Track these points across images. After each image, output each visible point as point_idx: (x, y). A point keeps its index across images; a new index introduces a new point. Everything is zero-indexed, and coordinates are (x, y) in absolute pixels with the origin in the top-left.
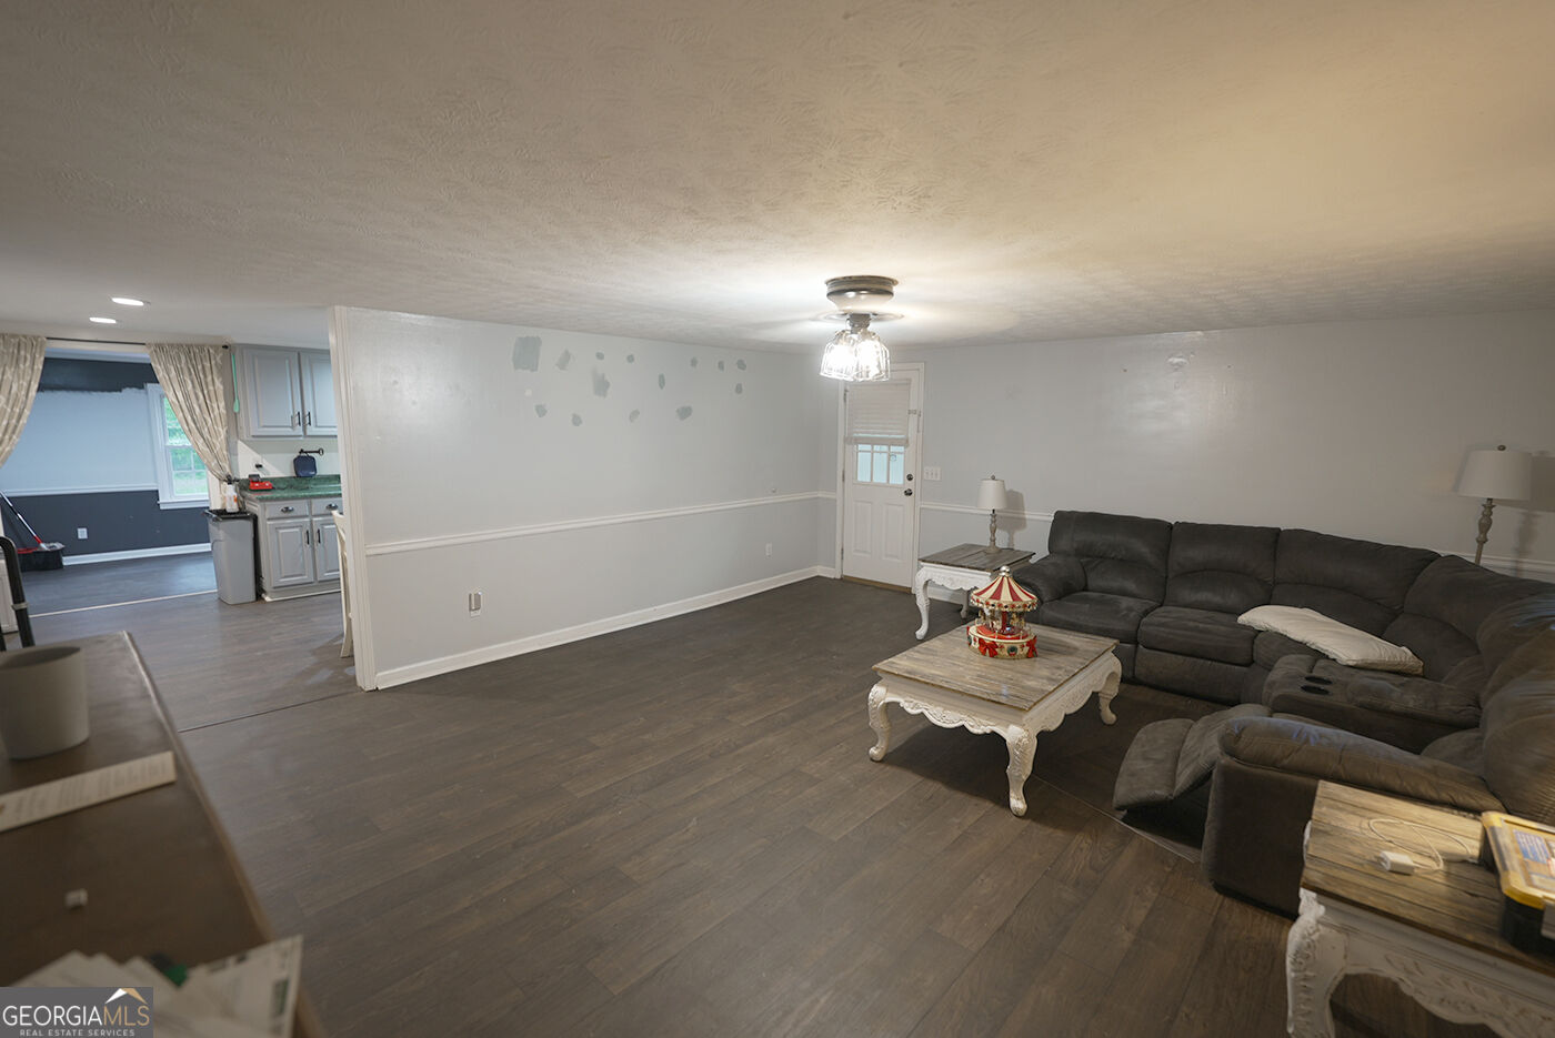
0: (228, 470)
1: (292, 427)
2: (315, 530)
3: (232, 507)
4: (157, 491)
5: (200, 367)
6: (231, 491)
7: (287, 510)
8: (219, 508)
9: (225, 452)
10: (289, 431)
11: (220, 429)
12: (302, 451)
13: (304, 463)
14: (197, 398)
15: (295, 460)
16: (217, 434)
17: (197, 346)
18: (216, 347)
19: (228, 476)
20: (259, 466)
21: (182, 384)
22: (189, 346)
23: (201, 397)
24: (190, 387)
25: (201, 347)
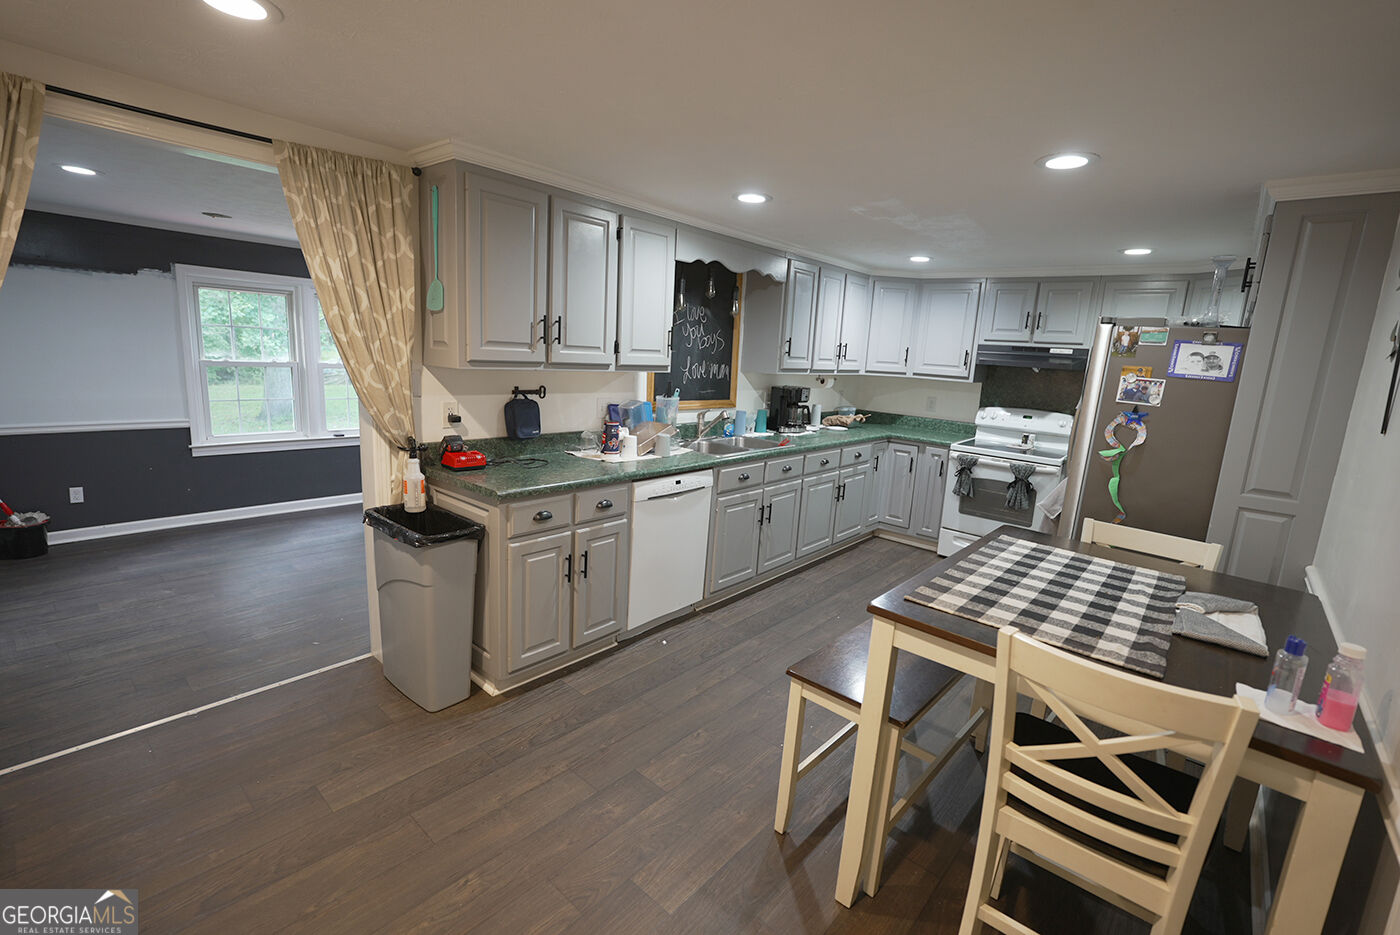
0: (408, 426)
1: (531, 346)
2: (579, 552)
3: (415, 503)
4: (189, 429)
5: (372, 209)
6: (413, 471)
7: (541, 518)
8: (388, 502)
9: (407, 392)
10: (522, 353)
11: (401, 344)
12: (516, 391)
13: (521, 412)
14: (365, 279)
15: (507, 406)
16: (395, 354)
17: (370, 161)
18: (401, 168)
19: (410, 440)
20: (455, 420)
21: (340, 241)
22: (356, 160)
23: (373, 275)
24: (353, 251)
25: (377, 165)
